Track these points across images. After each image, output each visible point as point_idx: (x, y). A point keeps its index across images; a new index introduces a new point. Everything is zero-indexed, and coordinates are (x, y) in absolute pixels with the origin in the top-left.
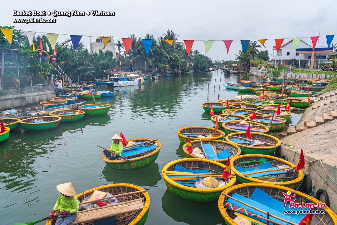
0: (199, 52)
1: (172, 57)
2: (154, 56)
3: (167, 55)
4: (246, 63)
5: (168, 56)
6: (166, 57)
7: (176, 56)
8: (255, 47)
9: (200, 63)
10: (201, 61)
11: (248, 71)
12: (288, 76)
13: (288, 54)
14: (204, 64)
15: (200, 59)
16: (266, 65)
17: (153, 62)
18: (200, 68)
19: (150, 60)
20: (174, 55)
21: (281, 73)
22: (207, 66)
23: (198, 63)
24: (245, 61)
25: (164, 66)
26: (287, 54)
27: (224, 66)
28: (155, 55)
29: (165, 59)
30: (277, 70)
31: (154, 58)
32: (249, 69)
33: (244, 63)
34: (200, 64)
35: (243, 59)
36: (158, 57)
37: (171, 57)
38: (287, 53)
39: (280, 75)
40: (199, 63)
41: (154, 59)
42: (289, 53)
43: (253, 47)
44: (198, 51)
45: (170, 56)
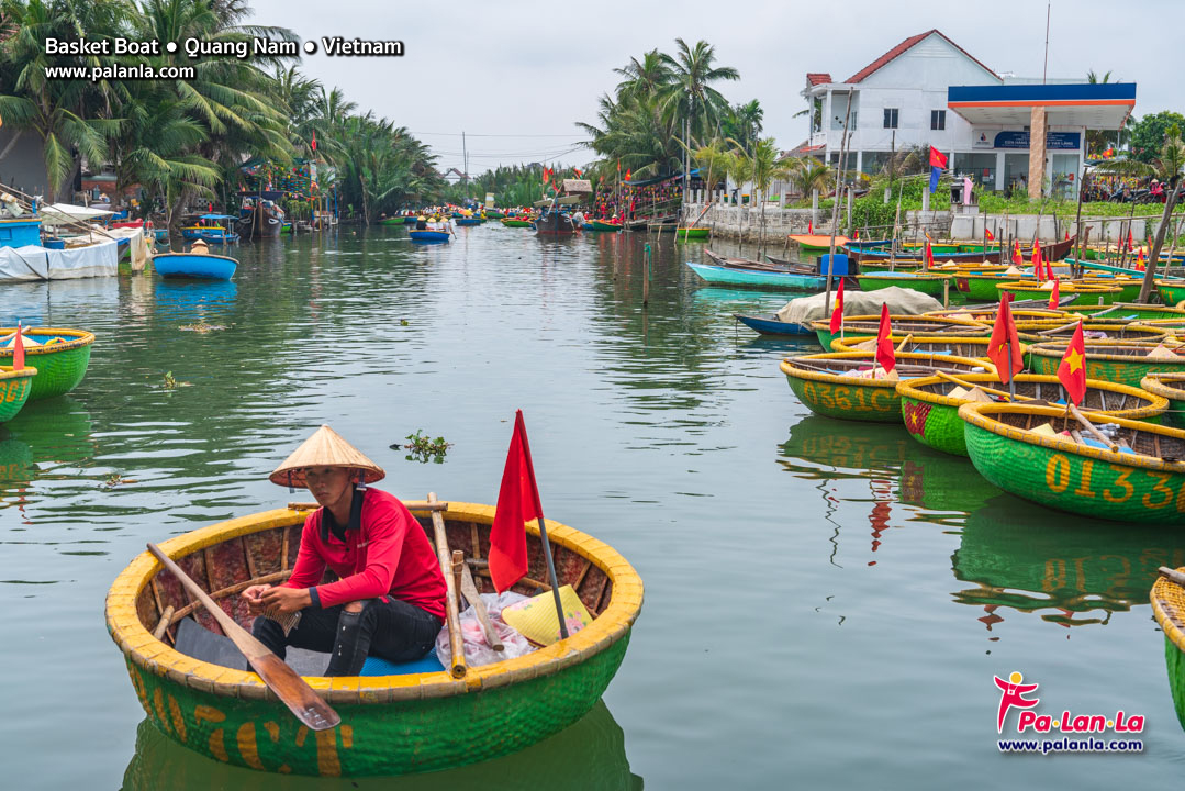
0: (350, 106)
1: (234, 116)
2: (113, 105)
3: (201, 101)
4: (652, 169)
5: (208, 107)
6: (196, 114)
7: (257, 109)
8: (703, 79)
9: (372, 167)
10: (378, 155)
11: (673, 216)
12: (954, 232)
13: (891, 118)
14: (396, 179)
15: (370, 148)
16: (805, 172)
17: (113, 144)
18: (371, 199)
19: (90, 130)
20: (243, 102)
21: (911, 214)
22: (414, 189)
23: (359, 171)
24: (648, 161)
25: (185, 171)
26: (882, 117)
27: (490, 198)
28: (124, 101)
29: (186, 129)
30: (887, 197)
31: (115, 116)
32: (678, 204)
33: (646, 172)
34: (370, 178)
35: (631, 146)
36: (140, 110)
37: (229, 113)
38: (887, 112)
39: (906, 228)
40: (365, 170)
41: (115, 125)
42: (896, 112)
43: (695, 75)
44: (344, 100)
45: (220, 107)
